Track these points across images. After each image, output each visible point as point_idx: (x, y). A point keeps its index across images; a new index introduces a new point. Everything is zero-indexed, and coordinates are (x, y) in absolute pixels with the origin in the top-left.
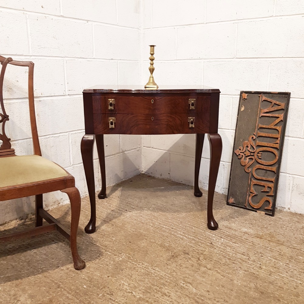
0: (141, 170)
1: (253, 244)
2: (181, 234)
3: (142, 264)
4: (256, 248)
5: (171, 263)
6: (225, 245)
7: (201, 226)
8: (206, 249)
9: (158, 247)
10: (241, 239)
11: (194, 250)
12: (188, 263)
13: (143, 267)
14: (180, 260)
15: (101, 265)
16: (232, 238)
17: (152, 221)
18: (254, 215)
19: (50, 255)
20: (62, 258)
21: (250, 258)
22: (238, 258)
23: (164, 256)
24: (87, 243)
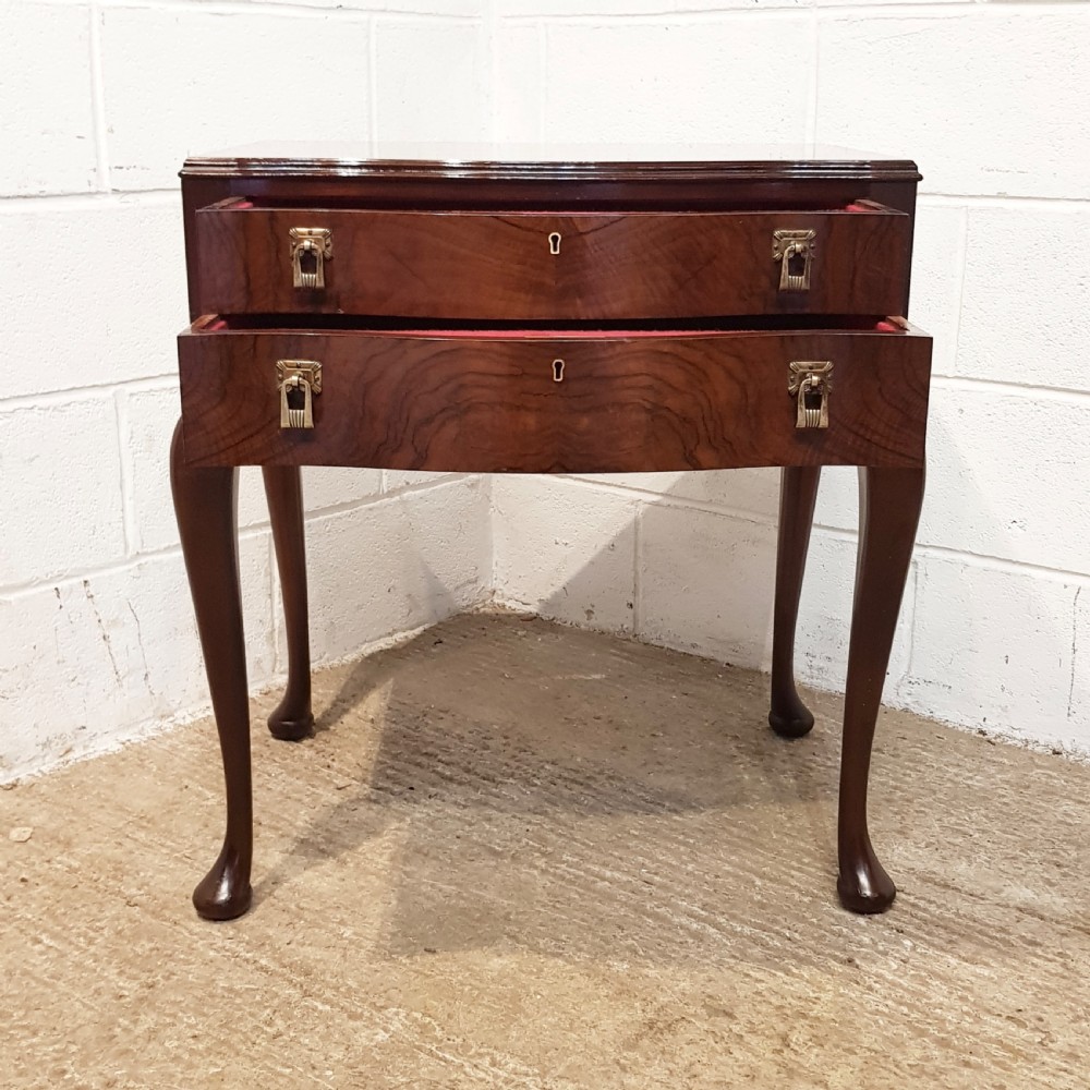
0: (489, 587)
1: (1064, 965)
2: (691, 915)
3: (493, 1064)
4: (1080, 990)
5: (641, 1060)
6: (924, 974)
7: (793, 872)
8: (821, 989)
9: (572, 978)
10: (1002, 940)
11: (758, 993)
12: (731, 1062)
13: (496, 1076)
14: (688, 1044)
15: (279, 1069)
16: (955, 937)
17: (542, 840)
18: (1069, 820)
19: (21, 1013)
20: (80, 1026)
21: (1052, 1042)
22: (990, 1040)
23: (607, 1023)
24: (212, 953)
